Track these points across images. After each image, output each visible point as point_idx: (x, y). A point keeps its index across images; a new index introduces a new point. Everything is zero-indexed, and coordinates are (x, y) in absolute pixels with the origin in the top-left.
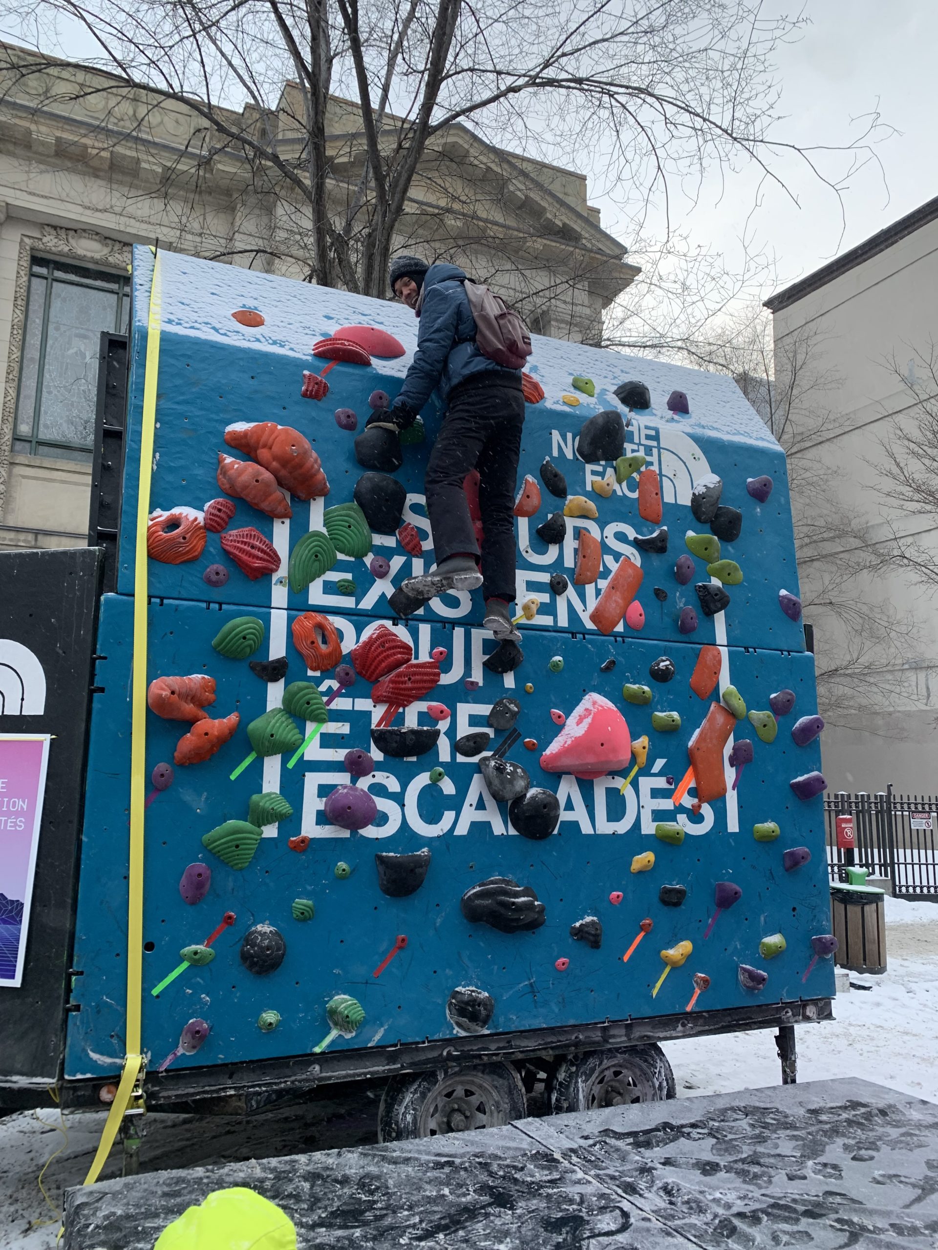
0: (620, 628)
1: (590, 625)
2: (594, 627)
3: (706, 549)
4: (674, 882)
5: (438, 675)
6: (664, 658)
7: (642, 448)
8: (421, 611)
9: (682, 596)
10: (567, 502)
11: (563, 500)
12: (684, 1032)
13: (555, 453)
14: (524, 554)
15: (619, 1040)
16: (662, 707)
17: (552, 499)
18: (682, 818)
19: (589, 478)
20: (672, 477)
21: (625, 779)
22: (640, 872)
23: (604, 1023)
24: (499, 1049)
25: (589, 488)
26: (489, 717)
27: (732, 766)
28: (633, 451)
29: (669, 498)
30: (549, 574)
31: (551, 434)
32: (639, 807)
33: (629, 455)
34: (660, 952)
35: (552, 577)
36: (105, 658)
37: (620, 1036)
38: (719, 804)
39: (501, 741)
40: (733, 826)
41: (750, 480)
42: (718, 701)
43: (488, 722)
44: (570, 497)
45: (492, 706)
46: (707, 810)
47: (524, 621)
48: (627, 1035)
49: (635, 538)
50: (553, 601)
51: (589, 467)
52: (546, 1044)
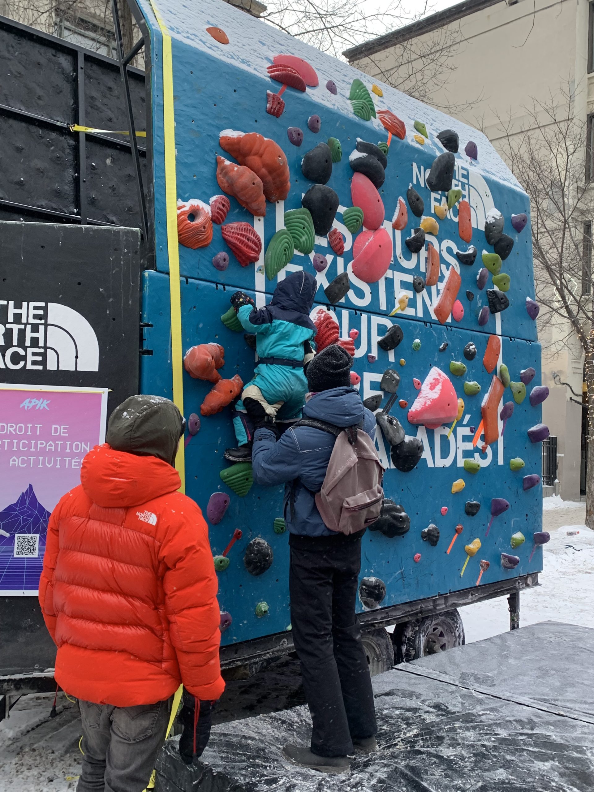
0: (449, 320)
1: (434, 317)
2: (437, 319)
3: (494, 264)
4: (472, 500)
5: (353, 350)
6: (471, 343)
7: (460, 183)
8: (343, 300)
9: (480, 298)
10: (422, 221)
11: (419, 218)
12: (472, 599)
13: (415, 182)
14: (399, 259)
15: (441, 607)
16: (469, 378)
17: (414, 217)
18: (477, 455)
19: (434, 204)
20: (475, 208)
21: (450, 428)
22: (457, 493)
23: (436, 596)
24: (382, 618)
25: (433, 212)
26: (381, 383)
27: (501, 420)
28: (456, 185)
29: (474, 225)
30: (412, 276)
31: (412, 165)
32: (457, 448)
33: (454, 188)
34: (464, 546)
35: (414, 279)
36: (151, 326)
37: (442, 604)
38: (494, 447)
39: (387, 401)
40: (501, 462)
41: (513, 215)
42: (496, 375)
43: (380, 387)
44: (423, 217)
45: (382, 375)
46: (489, 451)
47: (399, 312)
48: (445, 603)
49: (457, 253)
50: (415, 296)
51: (433, 195)
52: (406, 613)
